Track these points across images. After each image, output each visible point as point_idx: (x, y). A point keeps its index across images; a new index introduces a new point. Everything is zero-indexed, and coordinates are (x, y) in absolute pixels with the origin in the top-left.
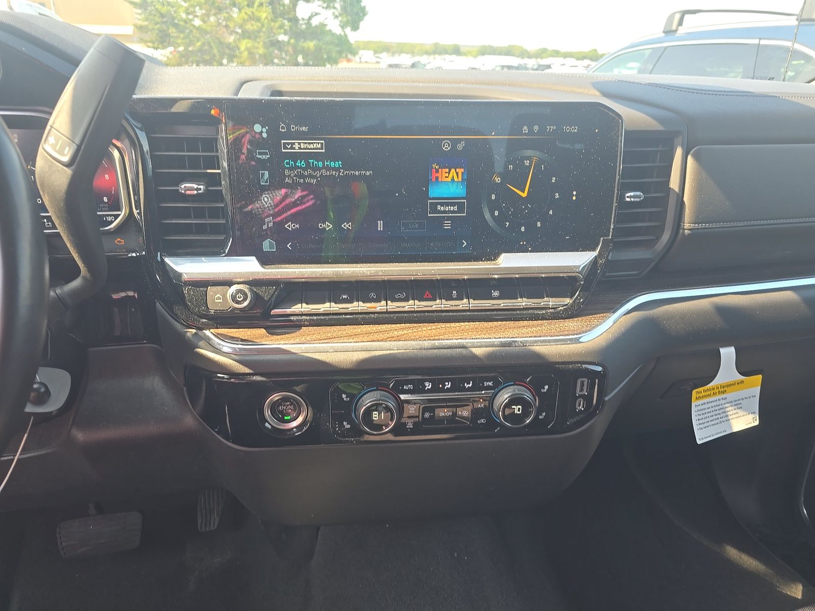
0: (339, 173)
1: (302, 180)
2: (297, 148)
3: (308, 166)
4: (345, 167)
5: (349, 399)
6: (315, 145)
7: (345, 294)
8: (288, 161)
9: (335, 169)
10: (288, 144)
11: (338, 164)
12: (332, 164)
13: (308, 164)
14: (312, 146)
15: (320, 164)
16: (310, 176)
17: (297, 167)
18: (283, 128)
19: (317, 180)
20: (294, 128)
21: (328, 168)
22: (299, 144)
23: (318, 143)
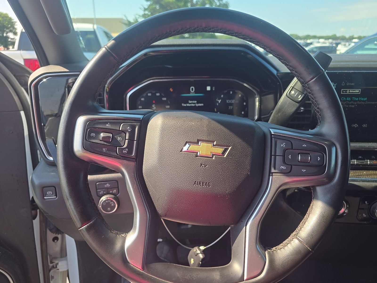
0: (365, 103)
1: (348, 106)
2: (348, 92)
3: (352, 100)
4: (368, 100)
5: (368, 204)
6: (356, 91)
7: (360, 156)
8: (343, 98)
9: (363, 101)
10: (344, 91)
11: (366, 99)
12: (362, 99)
13: (352, 99)
14: (355, 91)
15: (357, 99)
16: (352, 104)
17: (346, 100)
18: (343, 84)
19: (355, 106)
20: (348, 84)
21: (360, 101)
22: (349, 90)
23: (358, 90)
